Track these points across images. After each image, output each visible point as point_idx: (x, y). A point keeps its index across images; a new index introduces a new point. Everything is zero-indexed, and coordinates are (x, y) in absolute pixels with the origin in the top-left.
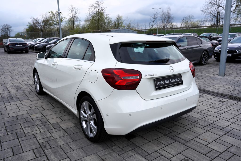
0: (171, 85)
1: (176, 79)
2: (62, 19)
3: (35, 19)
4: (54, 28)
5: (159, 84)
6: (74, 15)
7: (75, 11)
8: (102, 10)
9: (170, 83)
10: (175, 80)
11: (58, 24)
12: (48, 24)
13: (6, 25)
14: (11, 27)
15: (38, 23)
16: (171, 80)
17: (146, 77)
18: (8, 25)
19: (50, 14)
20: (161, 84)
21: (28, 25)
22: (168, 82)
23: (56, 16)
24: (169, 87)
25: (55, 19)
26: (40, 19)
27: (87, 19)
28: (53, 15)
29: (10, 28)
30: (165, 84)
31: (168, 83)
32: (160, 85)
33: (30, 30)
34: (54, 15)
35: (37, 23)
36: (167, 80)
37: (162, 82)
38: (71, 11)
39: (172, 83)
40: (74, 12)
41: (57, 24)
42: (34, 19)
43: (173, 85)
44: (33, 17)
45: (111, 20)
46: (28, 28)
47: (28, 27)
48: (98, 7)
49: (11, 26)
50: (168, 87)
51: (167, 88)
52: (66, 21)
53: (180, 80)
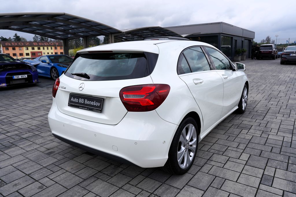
0: (85, 107)
1: (94, 102)
5: (73, 100)
9: (84, 104)
10: (92, 103)
16: (86, 101)
20: (75, 101)
30: (78, 103)
32: (73, 102)
36: (82, 99)
37: (76, 99)
39: (87, 104)
43: (88, 108)
50: (81, 108)
51: (80, 108)
53: (99, 105)
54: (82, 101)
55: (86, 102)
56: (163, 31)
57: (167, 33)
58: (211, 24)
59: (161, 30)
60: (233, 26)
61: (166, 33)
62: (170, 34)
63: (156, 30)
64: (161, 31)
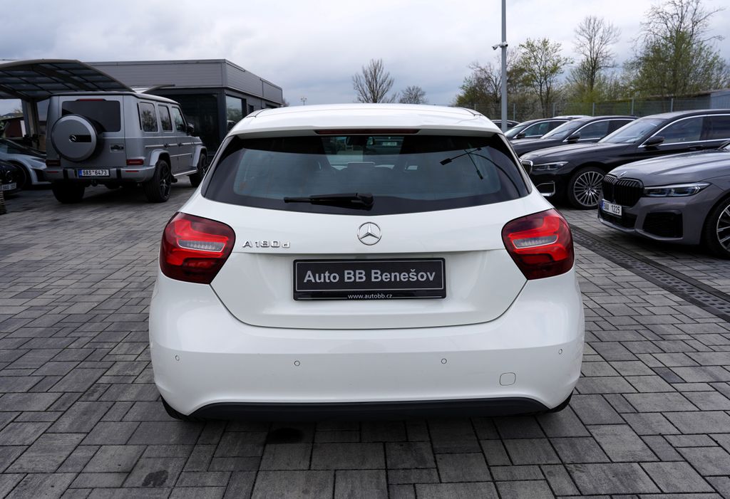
0: (375, 293)
1: (409, 272)
2: (559, 65)
3: (483, 68)
4: (532, 93)
5: (312, 278)
6: (596, 47)
7: (600, 34)
8: (695, 23)
9: (369, 283)
10: (403, 277)
11: (545, 79)
12: (519, 82)
13: (413, 89)
14: (423, 94)
15: (488, 79)
16: (376, 273)
17: (248, 249)
18: (417, 88)
19: (524, 50)
20: (322, 280)
21: (463, 87)
22: (361, 278)
23: (540, 56)
24: (361, 297)
25: (536, 66)
26: (495, 69)
27: (636, 59)
28: (533, 51)
29: (420, 95)
30: (341, 284)
31: (358, 280)
32: (316, 285)
33: (467, 100)
34: (535, 53)
35: (486, 79)
36: (357, 272)
37: (327, 274)
38: (587, 36)
39: (382, 284)
40: (597, 40)
41: (542, 80)
42: (480, 67)
43: (385, 293)
44: (477, 63)
45: (715, 58)
46: (462, 95)
47: (463, 90)
48: (680, 15)
49: (423, 89)
50: (355, 297)
51: (353, 299)
52: (574, 69)
53: (431, 279)
54: (358, 276)
55: (376, 278)
56: (79, 76)
57: (92, 82)
58: (198, 62)
59: (74, 72)
60: (245, 71)
61: (87, 81)
62: (98, 84)
63: (60, 69)
64: (75, 75)
